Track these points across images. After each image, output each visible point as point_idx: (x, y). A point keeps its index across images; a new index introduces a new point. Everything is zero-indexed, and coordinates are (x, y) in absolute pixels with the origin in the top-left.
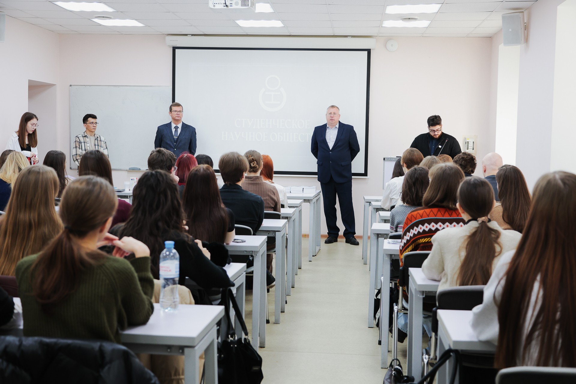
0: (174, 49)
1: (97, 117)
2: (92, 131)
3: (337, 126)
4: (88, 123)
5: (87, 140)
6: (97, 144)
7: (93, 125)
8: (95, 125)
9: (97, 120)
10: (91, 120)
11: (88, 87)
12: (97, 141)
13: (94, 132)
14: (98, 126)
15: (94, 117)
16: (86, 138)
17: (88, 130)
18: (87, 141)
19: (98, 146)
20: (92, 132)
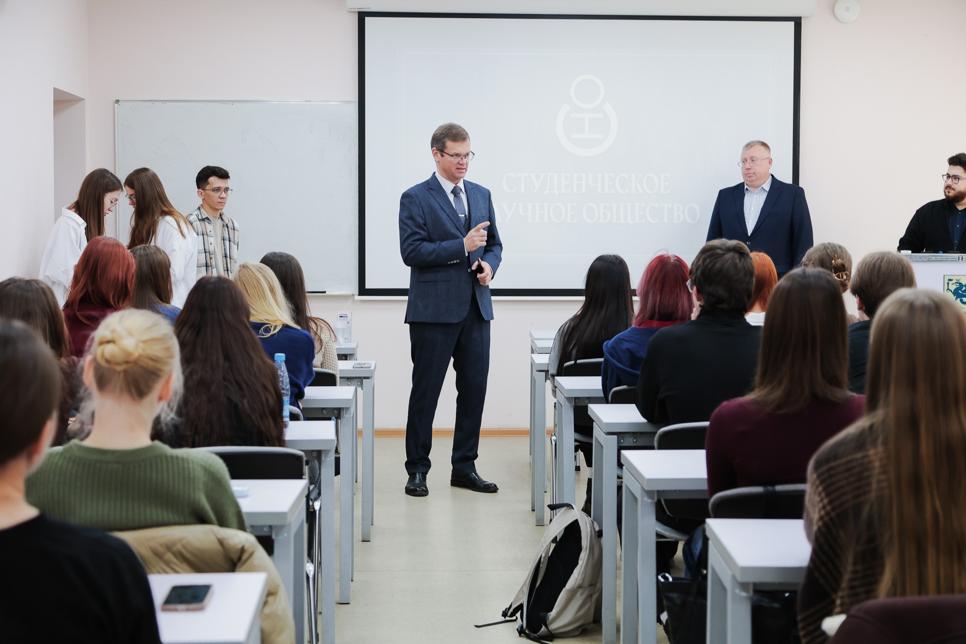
0: (362, 16)
1: (230, 175)
2: (217, 207)
3: (767, 186)
4: (208, 187)
5: (209, 227)
6: (227, 236)
7: (219, 194)
8: (224, 195)
9: (229, 183)
10: (214, 181)
11: (160, 104)
12: (226, 229)
13: (221, 209)
14: (230, 198)
15: (223, 175)
16: (206, 223)
17: (209, 204)
18: (208, 232)
19: (230, 241)
20: (217, 210)
